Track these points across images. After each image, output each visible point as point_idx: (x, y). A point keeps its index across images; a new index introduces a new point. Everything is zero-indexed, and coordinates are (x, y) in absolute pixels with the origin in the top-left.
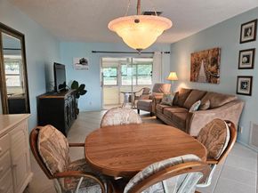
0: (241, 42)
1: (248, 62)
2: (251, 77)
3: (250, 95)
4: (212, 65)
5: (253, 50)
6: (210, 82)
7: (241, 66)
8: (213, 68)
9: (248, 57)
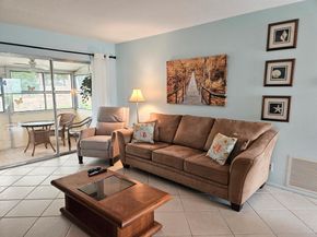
0: (268, 50)
1: (282, 76)
2: (289, 98)
3: (287, 121)
4: (213, 80)
5: (293, 61)
6: (209, 104)
7: (269, 82)
8: (217, 84)
9: (283, 70)
